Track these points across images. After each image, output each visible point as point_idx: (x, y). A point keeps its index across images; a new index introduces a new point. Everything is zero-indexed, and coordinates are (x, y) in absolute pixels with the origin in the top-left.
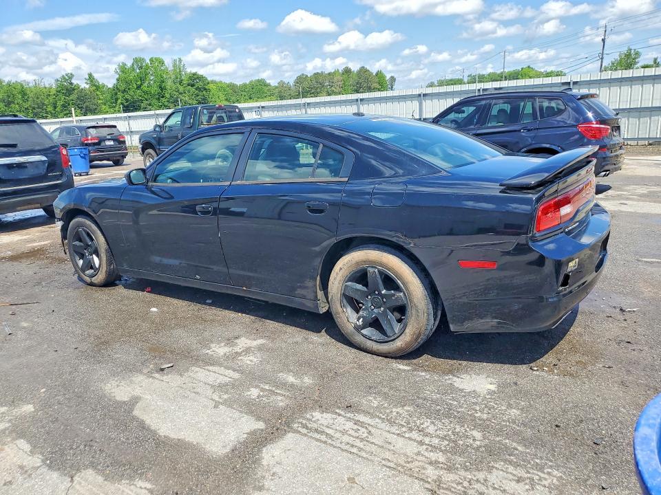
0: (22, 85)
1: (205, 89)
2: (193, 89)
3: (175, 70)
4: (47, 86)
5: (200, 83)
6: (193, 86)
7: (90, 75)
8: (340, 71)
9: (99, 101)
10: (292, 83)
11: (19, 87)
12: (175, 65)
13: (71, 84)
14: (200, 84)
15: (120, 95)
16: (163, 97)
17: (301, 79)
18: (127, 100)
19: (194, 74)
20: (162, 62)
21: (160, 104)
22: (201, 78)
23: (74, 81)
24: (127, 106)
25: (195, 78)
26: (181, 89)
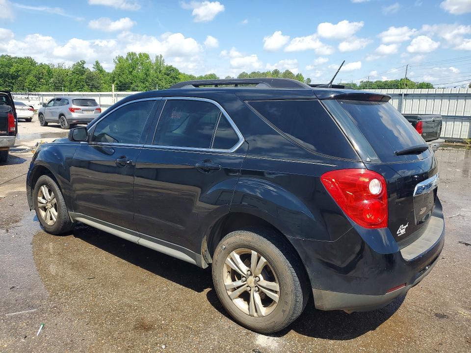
0: (49, 66)
1: (177, 78)
2: (168, 78)
3: (157, 63)
4: (67, 68)
6: (168, 75)
8: (271, 72)
9: (101, 81)
11: (47, 67)
12: (157, 59)
13: (83, 68)
14: (173, 74)
15: (116, 78)
18: (121, 82)
19: (171, 67)
20: (147, 57)
21: (145, 86)
22: (174, 70)
23: (85, 66)
25: (171, 70)
26: (160, 77)
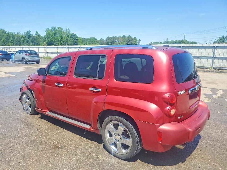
0: (12, 33)
1: (76, 39)
2: (72, 39)
3: (66, 32)
4: (22, 34)
5: (75, 37)
6: (72, 38)
7: (37, 32)
9: (39, 41)
10: (105, 39)
11: (12, 34)
13: (30, 34)
15: (47, 39)
16: (62, 41)
17: (108, 38)
18: (49, 41)
19: (73, 34)
20: (62, 29)
21: (61, 43)
22: (75, 35)
24: (49, 43)
25: (73, 35)
26: (68, 39)
